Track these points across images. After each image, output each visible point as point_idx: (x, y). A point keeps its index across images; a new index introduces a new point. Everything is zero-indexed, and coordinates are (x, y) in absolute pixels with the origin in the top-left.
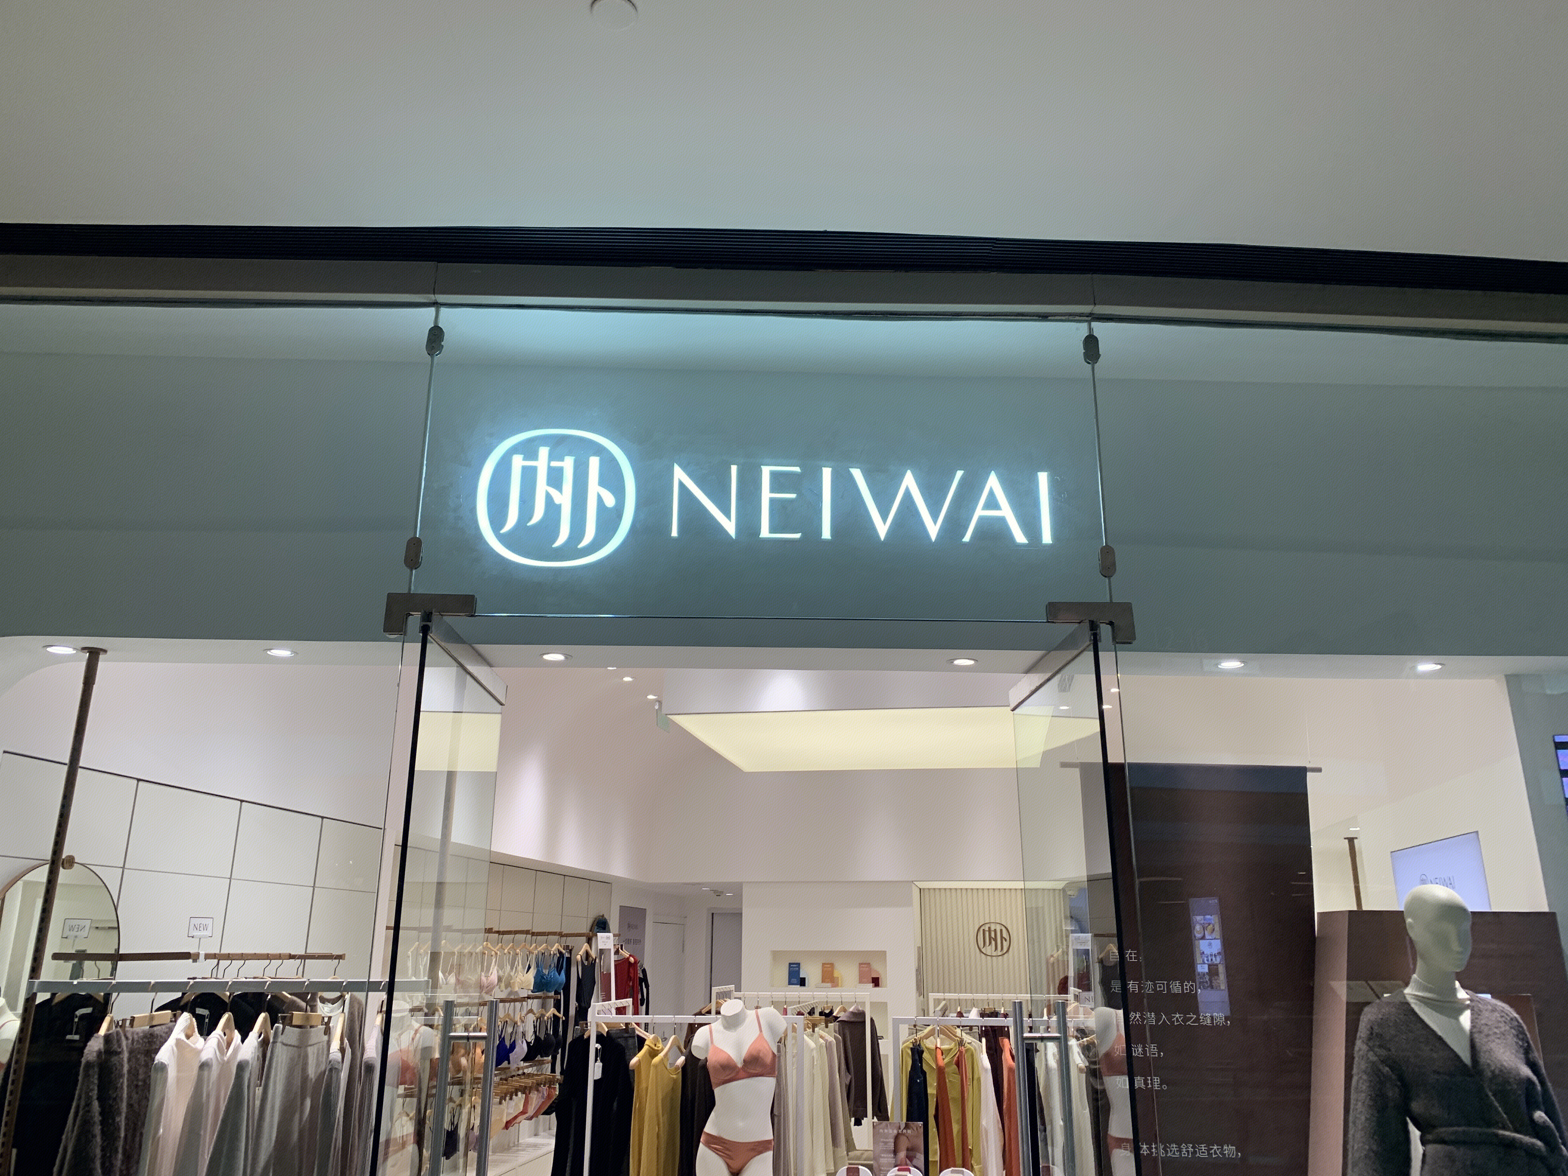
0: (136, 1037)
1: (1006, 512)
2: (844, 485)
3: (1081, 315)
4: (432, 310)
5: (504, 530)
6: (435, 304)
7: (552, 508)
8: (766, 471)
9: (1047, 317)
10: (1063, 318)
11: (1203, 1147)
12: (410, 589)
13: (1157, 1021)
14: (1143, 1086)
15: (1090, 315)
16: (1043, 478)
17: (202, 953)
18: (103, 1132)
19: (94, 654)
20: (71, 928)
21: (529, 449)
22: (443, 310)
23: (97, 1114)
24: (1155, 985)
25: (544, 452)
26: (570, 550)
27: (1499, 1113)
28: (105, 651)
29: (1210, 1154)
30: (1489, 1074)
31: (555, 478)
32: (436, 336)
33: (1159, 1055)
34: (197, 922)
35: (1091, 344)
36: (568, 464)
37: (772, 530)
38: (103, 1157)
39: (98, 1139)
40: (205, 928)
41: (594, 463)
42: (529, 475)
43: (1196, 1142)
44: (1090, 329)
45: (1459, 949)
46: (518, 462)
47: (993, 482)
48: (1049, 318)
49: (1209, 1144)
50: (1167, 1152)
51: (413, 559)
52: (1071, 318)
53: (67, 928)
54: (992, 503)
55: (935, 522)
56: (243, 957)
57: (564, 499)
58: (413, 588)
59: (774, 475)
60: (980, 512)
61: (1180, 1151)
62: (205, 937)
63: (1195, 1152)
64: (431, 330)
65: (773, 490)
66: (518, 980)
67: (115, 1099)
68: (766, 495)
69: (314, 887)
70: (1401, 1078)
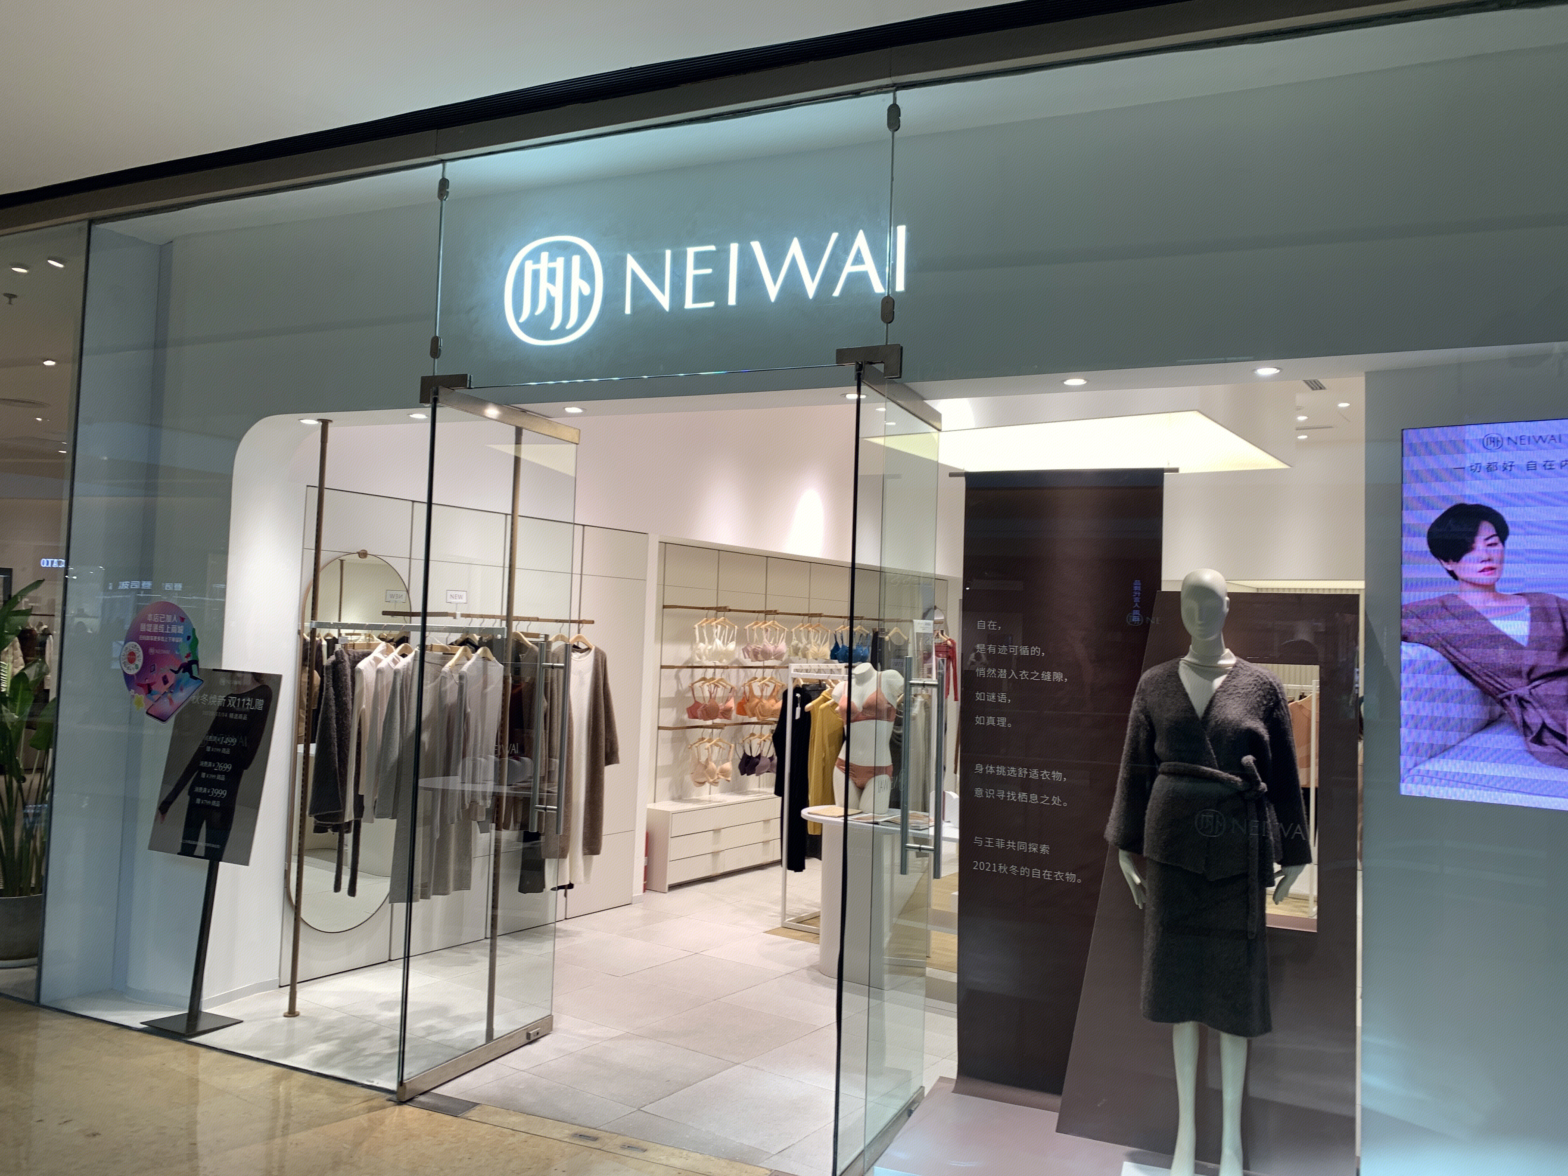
0: (356, 654)
1: (869, 267)
2: (746, 256)
3: (887, 86)
4: (441, 165)
5: (522, 320)
6: (443, 161)
7: (551, 301)
8: (691, 251)
9: (860, 93)
10: (873, 92)
11: (1035, 771)
12: (434, 373)
13: (1008, 675)
14: (993, 724)
15: (894, 85)
16: (902, 230)
17: (458, 613)
18: (336, 705)
19: (325, 423)
20: (392, 596)
21: (534, 256)
22: (448, 164)
23: (332, 695)
24: (1008, 648)
25: (545, 255)
26: (562, 332)
27: (1210, 753)
28: (331, 421)
29: (1040, 777)
30: (1214, 723)
31: (552, 277)
32: (444, 183)
33: (1007, 701)
34: (453, 593)
35: (894, 112)
36: (560, 263)
37: (695, 301)
38: (337, 718)
39: (334, 708)
40: (461, 597)
41: (576, 260)
42: (536, 274)
43: (1029, 767)
44: (895, 99)
45: (1200, 623)
46: (529, 266)
47: (861, 241)
48: (862, 94)
49: (1040, 769)
50: (1007, 773)
51: (435, 352)
52: (879, 90)
53: (388, 596)
54: (858, 260)
55: (813, 278)
56: (482, 616)
57: (557, 292)
58: (436, 371)
59: (697, 255)
60: (849, 268)
61: (1017, 772)
62: (460, 603)
63: (1028, 775)
64: (441, 181)
65: (696, 267)
66: (811, 651)
67: (342, 687)
68: (691, 272)
69: (581, 574)
70: (1151, 724)
